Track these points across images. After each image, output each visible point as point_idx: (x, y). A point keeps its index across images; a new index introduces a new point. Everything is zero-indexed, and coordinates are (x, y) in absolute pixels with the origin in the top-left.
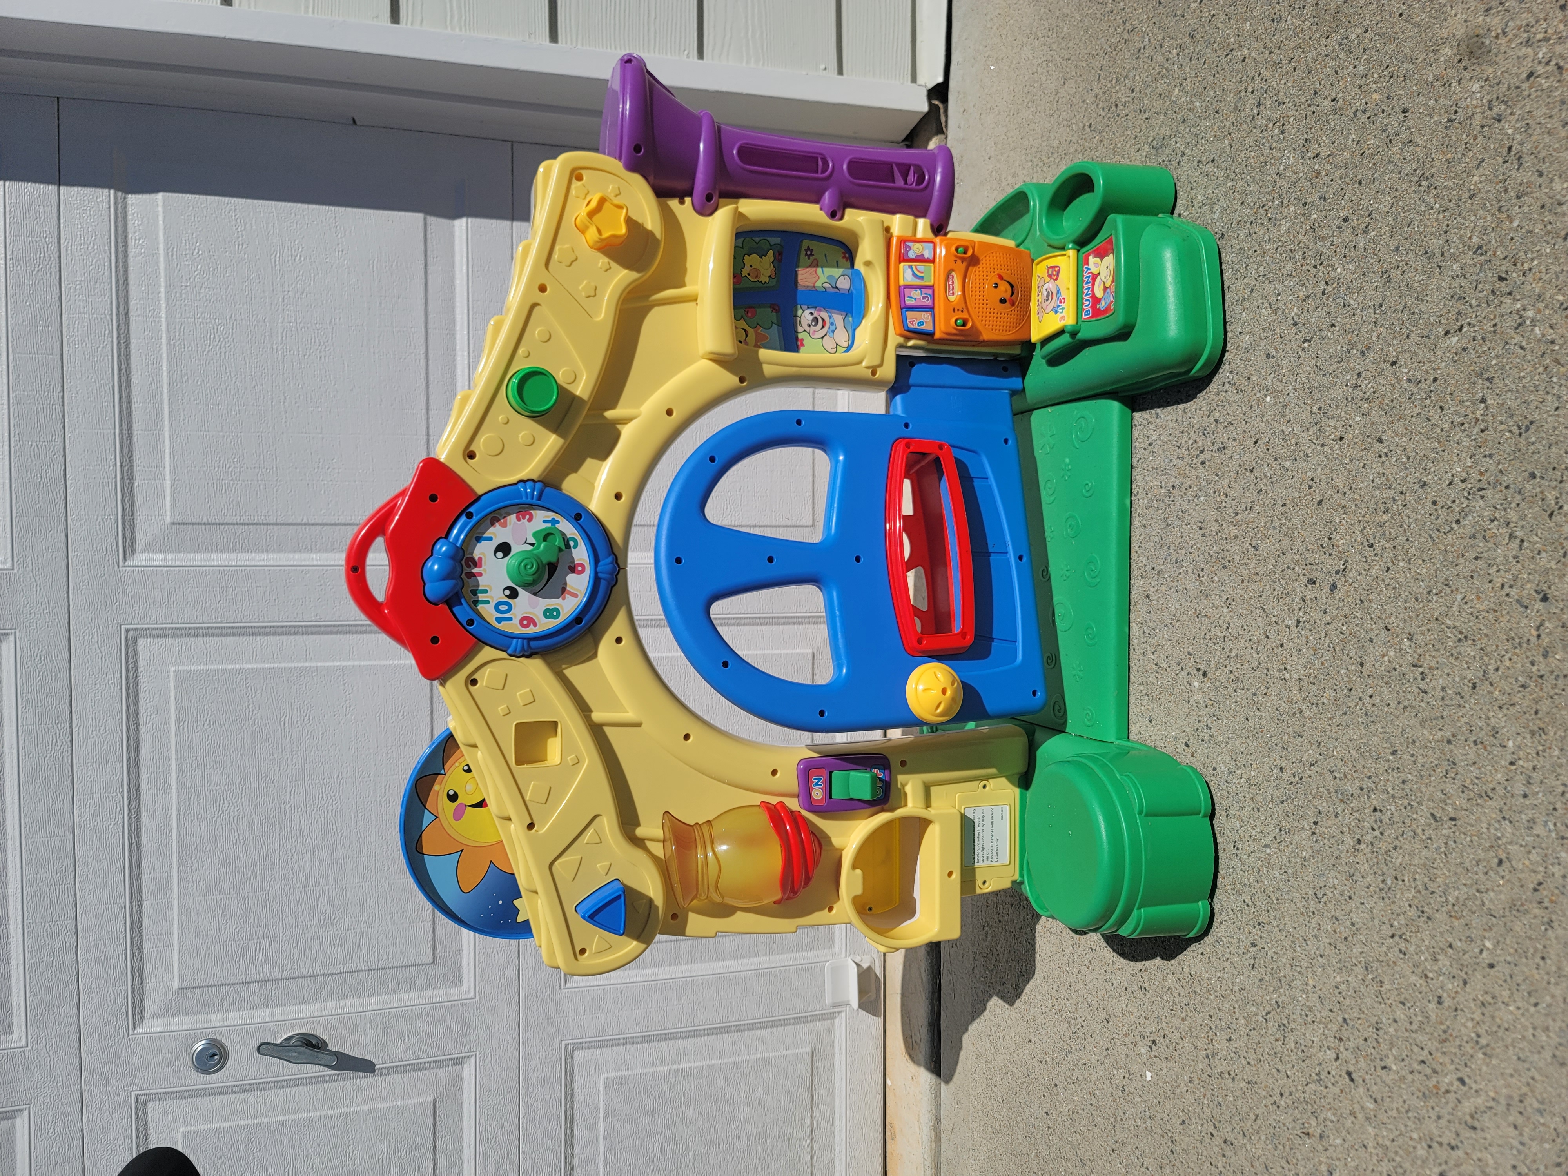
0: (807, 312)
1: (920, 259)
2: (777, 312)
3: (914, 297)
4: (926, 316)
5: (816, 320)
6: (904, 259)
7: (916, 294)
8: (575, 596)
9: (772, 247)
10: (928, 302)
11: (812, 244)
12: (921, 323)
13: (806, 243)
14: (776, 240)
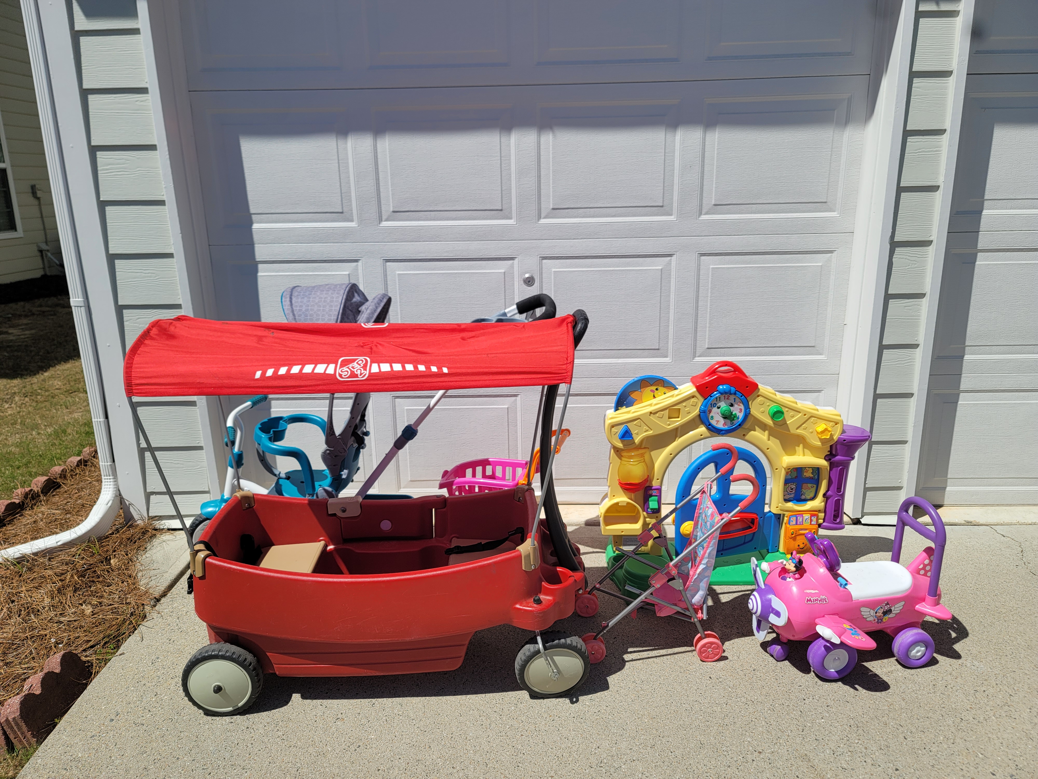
0: (795, 487)
1: (811, 520)
2: (795, 478)
3: (800, 519)
4: (794, 522)
5: (792, 489)
6: (812, 515)
7: (801, 520)
8: (717, 424)
9: (814, 476)
10: (798, 523)
11: (815, 488)
12: (792, 521)
13: (815, 486)
14: (816, 477)
